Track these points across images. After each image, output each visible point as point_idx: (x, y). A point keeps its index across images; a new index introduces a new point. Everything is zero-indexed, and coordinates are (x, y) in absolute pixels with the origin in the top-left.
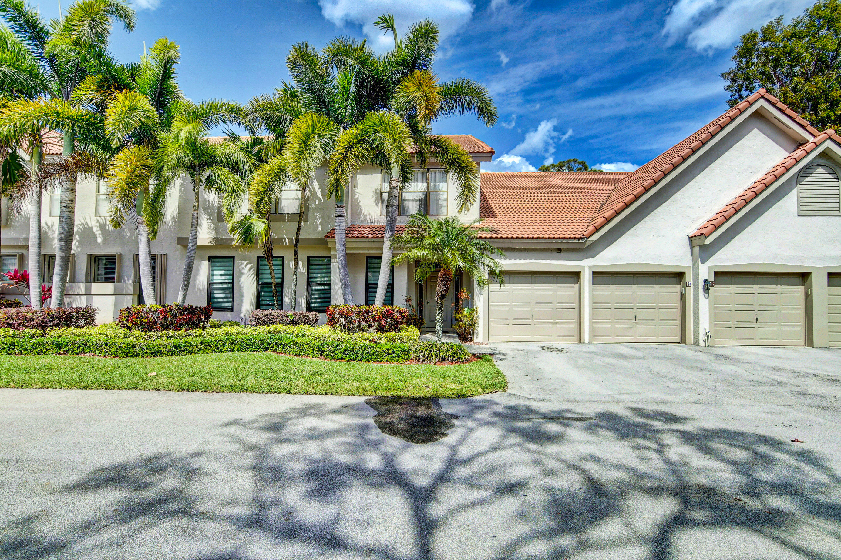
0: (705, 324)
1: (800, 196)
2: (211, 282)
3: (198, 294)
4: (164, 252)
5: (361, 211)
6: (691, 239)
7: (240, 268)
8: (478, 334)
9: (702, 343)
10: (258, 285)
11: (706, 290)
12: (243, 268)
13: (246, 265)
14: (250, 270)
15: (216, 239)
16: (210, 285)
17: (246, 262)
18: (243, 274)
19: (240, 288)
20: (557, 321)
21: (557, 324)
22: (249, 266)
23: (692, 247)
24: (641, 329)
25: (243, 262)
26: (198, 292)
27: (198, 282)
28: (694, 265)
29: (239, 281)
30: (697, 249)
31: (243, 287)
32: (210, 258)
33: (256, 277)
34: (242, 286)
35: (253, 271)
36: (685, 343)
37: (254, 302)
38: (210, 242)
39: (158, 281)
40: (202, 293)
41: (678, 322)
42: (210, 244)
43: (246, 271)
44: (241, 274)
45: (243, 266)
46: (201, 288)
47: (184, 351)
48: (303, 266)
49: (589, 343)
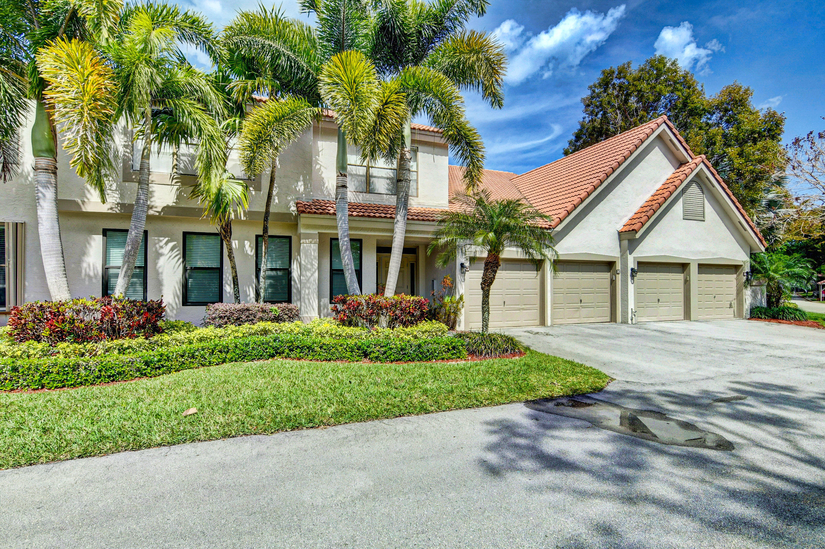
0: (631, 305)
1: (684, 203)
2: (107, 266)
3: (87, 283)
4: (19, 220)
5: (324, 184)
6: (620, 233)
7: (157, 246)
8: (460, 322)
9: (630, 322)
10: (185, 270)
11: (633, 276)
12: (161, 247)
13: (166, 244)
14: (172, 249)
15: (122, 205)
16: (106, 269)
17: (167, 239)
18: (162, 255)
19: (158, 274)
20: (524, 306)
21: (523, 309)
22: (171, 245)
23: (620, 240)
24: (584, 311)
25: (161, 239)
26: (87, 279)
27: (85, 265)
28: (622, 256)
29: (156, 264)
30: (625, 243)
31: (162, 273)
32: (105, 232)
33: (181, 260)
34: (160, 270)
35: (178, 252)
36: (616, 322)
37: (180, 293)
38: (111, 209)
39: (11, 262)
40: (94, 281)
41: (608, 304)
42: (110, 211)
43: (166, 250)
44: (159, 255)
45: (162, 244)
46: (92, 274)
47: (159, 368)
48: (250, 246)
49: (552, 326)
